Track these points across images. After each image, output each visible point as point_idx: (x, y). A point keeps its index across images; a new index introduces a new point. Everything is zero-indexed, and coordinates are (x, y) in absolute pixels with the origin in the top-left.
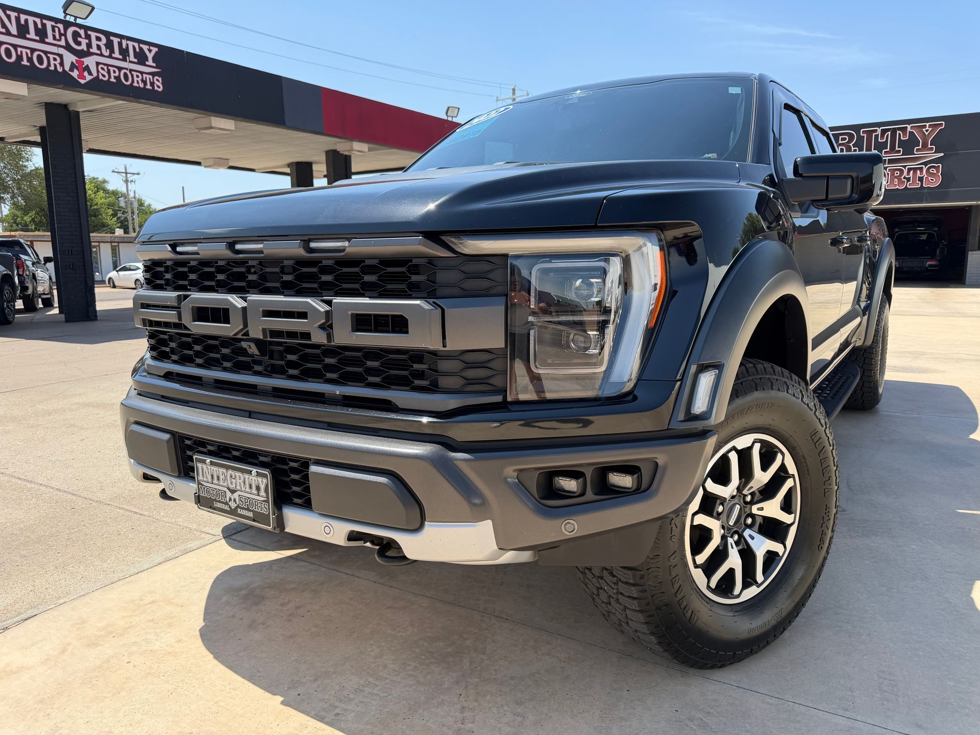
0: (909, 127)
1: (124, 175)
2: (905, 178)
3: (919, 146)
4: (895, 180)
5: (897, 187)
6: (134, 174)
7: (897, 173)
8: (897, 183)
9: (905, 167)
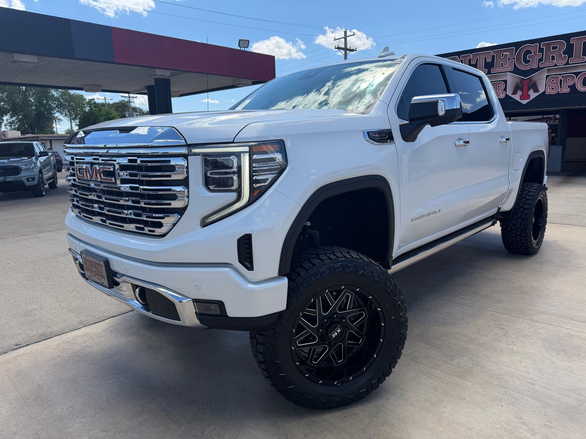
1: (128, 98)
6: (134, 98)
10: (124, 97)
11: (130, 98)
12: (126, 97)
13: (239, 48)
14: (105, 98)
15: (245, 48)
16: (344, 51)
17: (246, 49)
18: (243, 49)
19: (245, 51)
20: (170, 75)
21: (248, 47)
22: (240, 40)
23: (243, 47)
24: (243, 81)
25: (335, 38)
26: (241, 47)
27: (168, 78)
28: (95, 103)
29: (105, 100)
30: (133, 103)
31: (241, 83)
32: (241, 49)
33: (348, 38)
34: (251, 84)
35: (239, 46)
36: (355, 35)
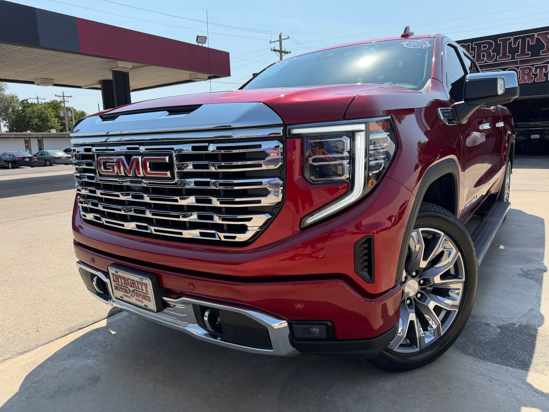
0: (536, 35)
1: (62, 97)
2: (533, 74)
3: (544, 49)
4: (525, 76)
5: (527, 82)
6: (68, 97)
7: (527, 71)
8: (527, 79)
9: (533, 66)
10: (58, 96)
11: (65, 98)
12: (60, 96)
13: (197, 44)
14: (37, 97)
15: (202, 43)
16: (280, 53)
17: (204, 45)
18: (200, 45)
19: (202, 47)
20: (131, 67)
21: (205, 43)
22: (198, 36)
23: (200, 43)
24: (200, 75)
25: (270, 41)
26: (198, 43)
27: (127, 72)
28: (28, 103)
29: (38, 100)
30: (68, 102)
31: (198, 77)
32: (199, 45)
33: (283, 41)
34: (207, 78)
35: (197, 42)
36: (289, 38)
